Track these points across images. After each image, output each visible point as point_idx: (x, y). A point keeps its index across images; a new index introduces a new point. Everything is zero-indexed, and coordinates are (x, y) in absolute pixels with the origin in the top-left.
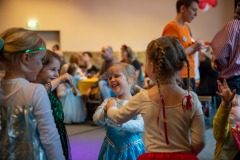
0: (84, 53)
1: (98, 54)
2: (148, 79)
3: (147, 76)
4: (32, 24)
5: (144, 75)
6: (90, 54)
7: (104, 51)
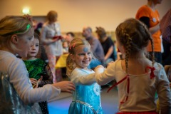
0: (68, 34)
1: (79, 34)
2: (120, 53)
3: (119, 51)
4: (26, 11)
5: (116, 50)
6: (72, 34)
7: (84, 31)
